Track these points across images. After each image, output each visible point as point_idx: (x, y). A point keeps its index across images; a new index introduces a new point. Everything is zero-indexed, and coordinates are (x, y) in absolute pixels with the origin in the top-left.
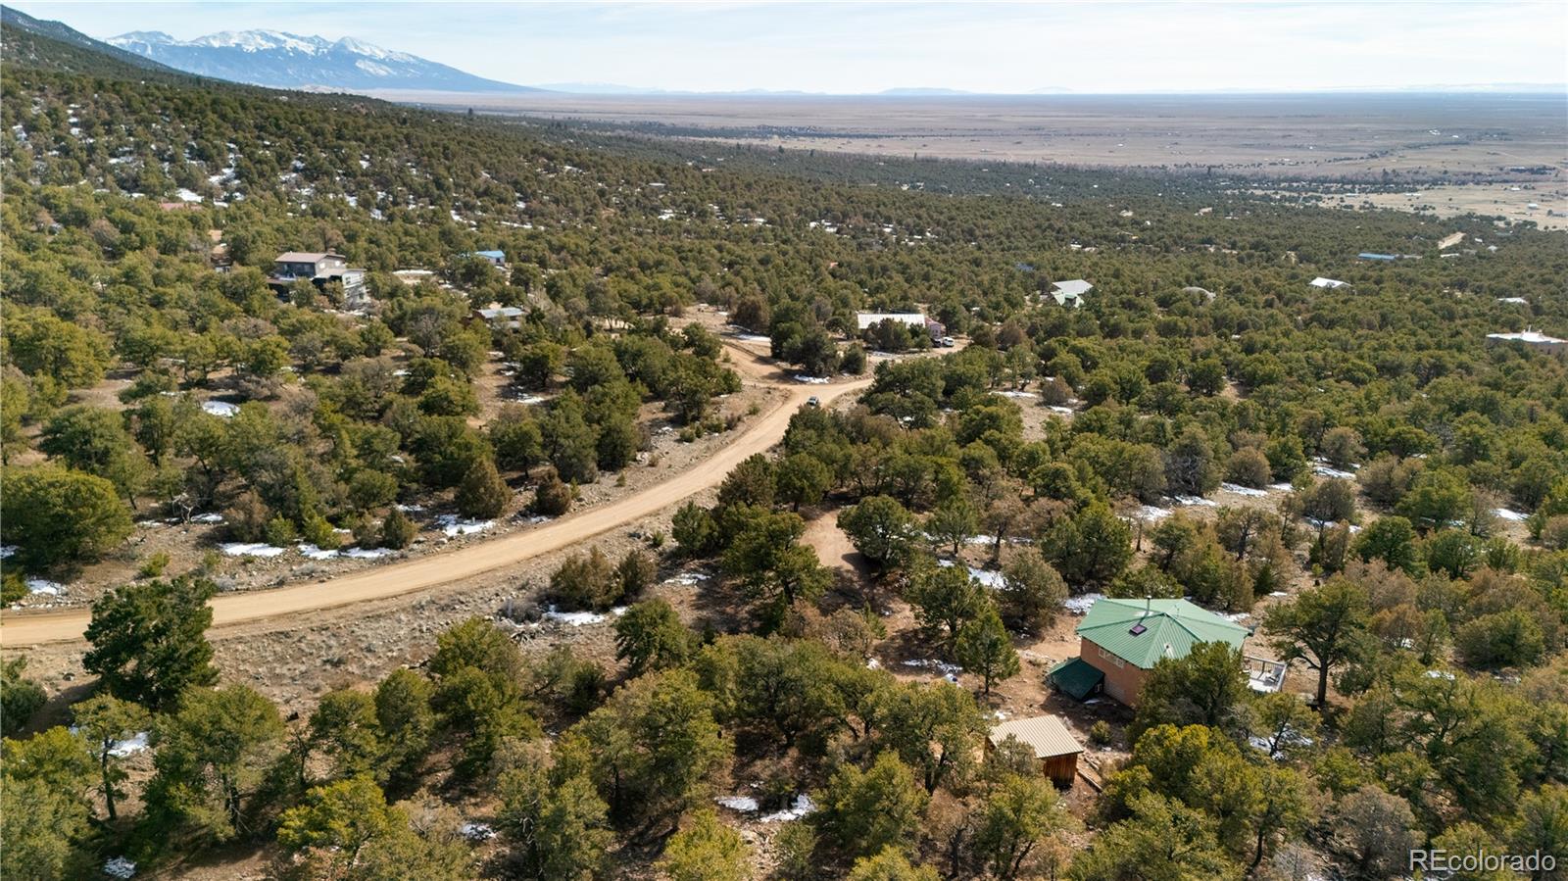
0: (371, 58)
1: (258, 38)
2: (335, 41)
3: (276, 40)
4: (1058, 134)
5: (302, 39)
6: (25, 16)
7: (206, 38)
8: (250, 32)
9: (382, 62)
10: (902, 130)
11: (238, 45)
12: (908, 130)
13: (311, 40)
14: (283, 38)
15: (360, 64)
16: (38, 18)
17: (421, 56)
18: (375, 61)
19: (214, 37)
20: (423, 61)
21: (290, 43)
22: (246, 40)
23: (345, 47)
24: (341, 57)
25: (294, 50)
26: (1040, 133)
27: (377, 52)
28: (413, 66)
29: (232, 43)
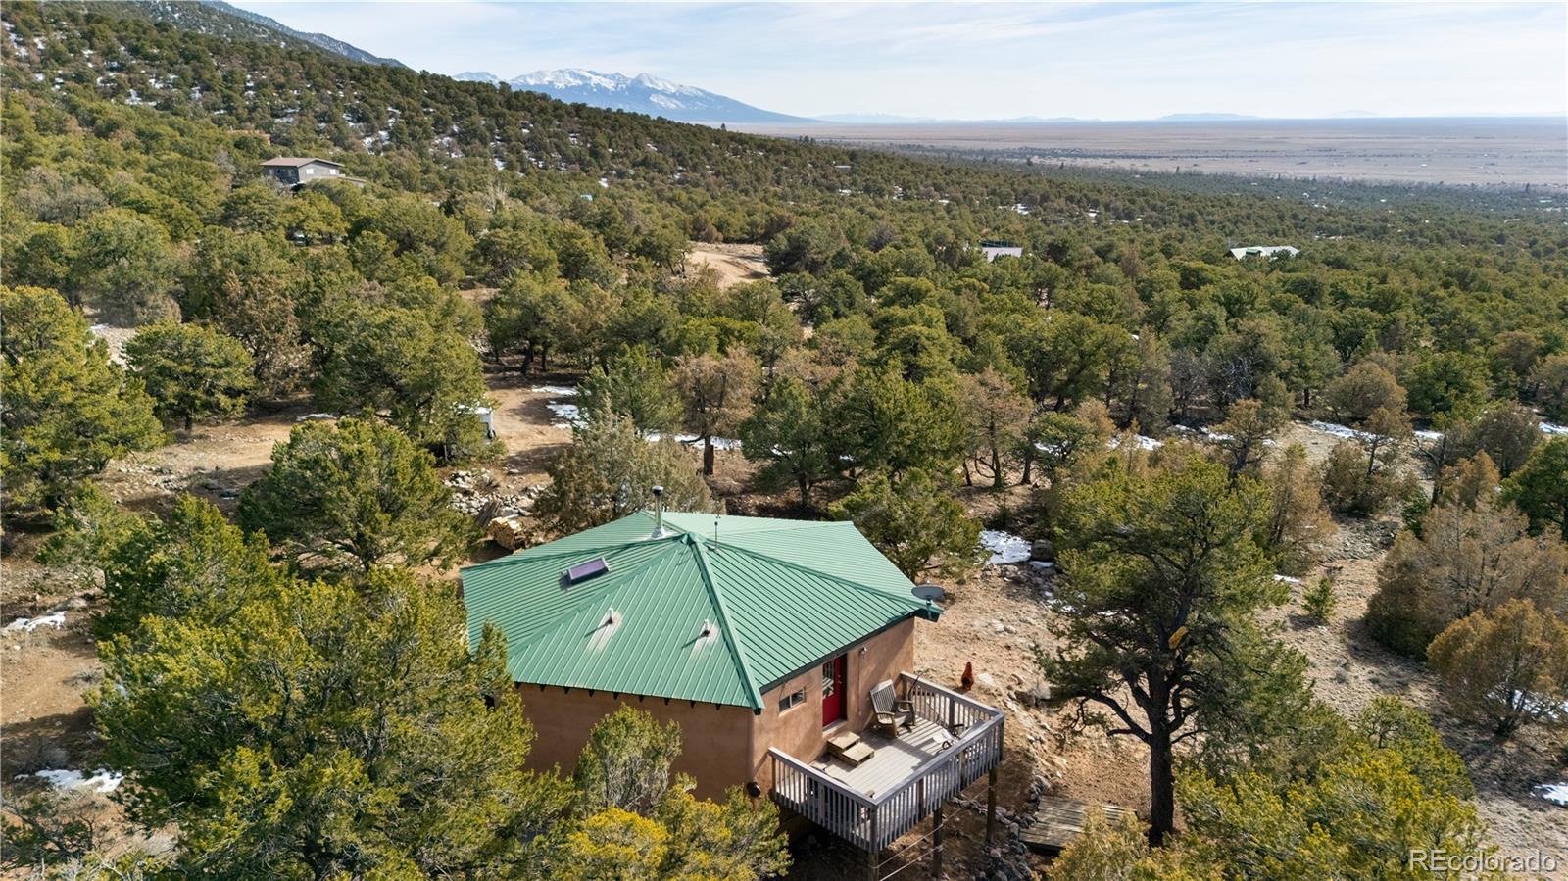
0: (663, 93)
1: (568, 77)
2: (634, 77)
3: (582, 78)
4: (1351, 155)
5: (605, 76)
6: (367, 54)
7: (524, 77)
8: (561, 71)
9: (673, 95)
10: (1175, 151)
11: (551, 83)
12: (1181, 151)
13: (612, 77)
14: (588, 75)
15: (653, 99)
16: (378, 56)
17: (708, 90)
18: (667, 95)
19: (531, 76)
20: (709, 94)
21: (595, 80)
22: (557, 78)
23: (641, 83)
24: (638, 89)
25: (598, 86)
26: (1329, 153)
27: (669, 86)
28: (701, 99)
29: (545, 81)
